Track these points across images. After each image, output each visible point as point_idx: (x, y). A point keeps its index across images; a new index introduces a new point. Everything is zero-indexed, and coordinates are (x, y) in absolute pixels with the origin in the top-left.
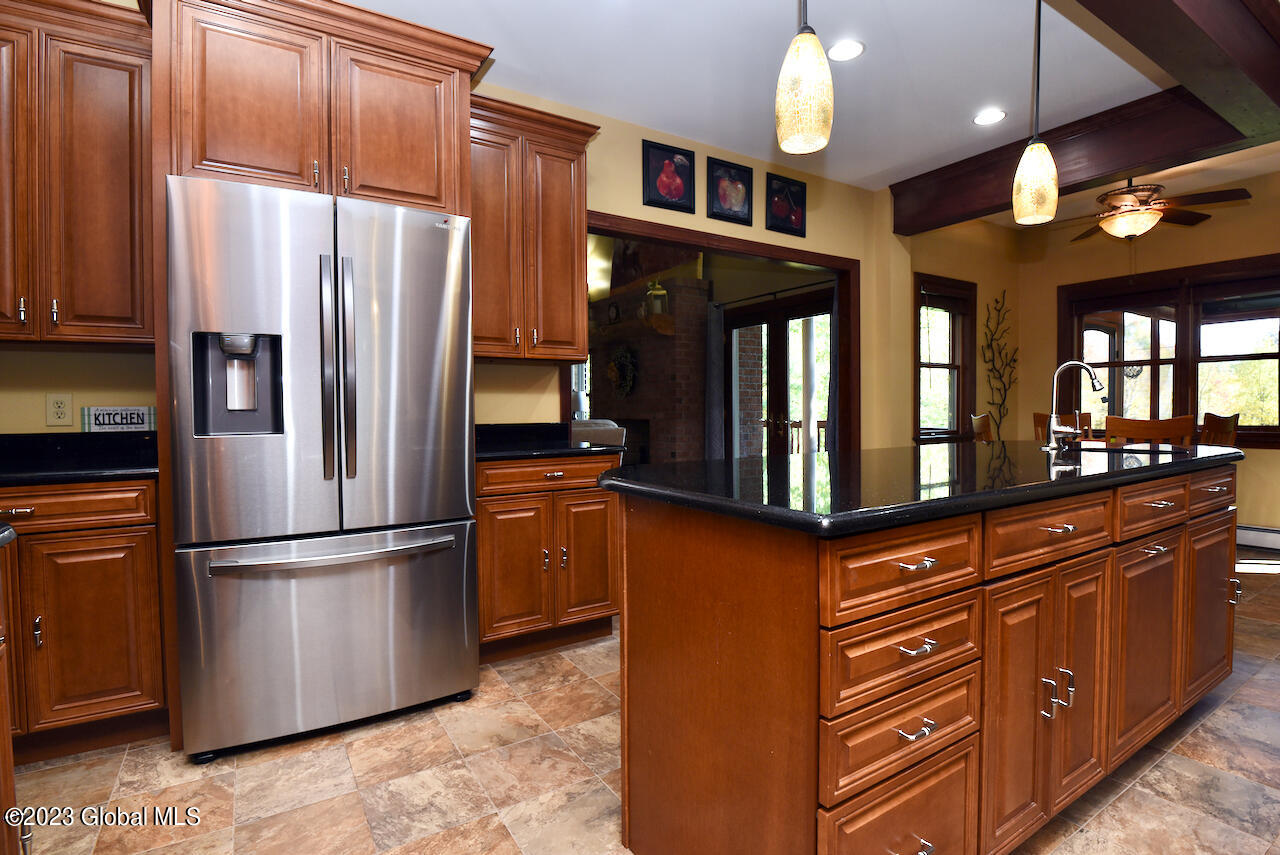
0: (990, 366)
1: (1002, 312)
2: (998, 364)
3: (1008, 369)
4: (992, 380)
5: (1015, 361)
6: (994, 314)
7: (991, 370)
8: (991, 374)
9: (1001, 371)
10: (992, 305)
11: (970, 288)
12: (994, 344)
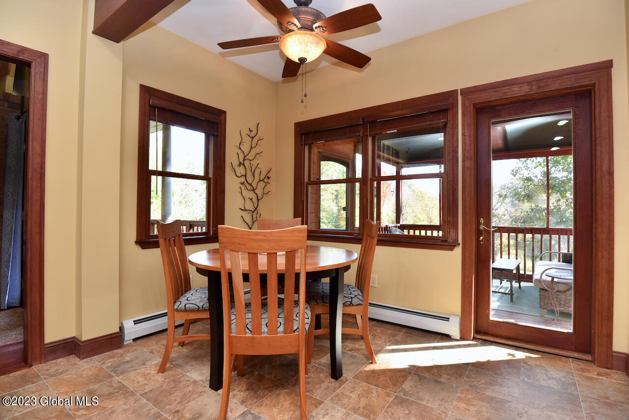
0: (243, 179)
1: (255, 140)
2: (250, 178)
3: (262, 184)
4: (245, 193)
5: (268, 178)
6: (247, 140)
7: (243, 184)
8: (243, 187)
9: (254, 185)
10: (245, 132)
11: (220, 115)
12: (247, 163)
